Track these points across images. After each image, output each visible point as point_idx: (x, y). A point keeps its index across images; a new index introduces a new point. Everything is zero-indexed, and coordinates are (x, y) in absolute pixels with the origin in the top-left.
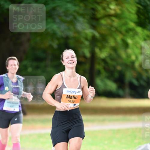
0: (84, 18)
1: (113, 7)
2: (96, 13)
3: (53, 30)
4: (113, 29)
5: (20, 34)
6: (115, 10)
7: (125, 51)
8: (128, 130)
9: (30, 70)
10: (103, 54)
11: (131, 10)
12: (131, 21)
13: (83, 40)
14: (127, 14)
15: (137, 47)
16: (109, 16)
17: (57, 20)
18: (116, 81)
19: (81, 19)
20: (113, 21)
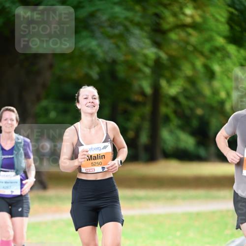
0: (142, 29)
1: (189, 11)
2: (162, 21)
3: (90, 49)
4: (190, 48)
5: (37, 56)
6: (192, 17)
7: (210, 84)
8: (213, 213)
9: (53, 115)
10: (173, 90)
11: (218, 17)
12: (219, 34)
13: (140, 65)
14: (212, 23)
15: (229, 78)
16: (183, 26)
17: (98, 34)
18: (194, 133)
19: (137, 32)
20: (189, 34)
